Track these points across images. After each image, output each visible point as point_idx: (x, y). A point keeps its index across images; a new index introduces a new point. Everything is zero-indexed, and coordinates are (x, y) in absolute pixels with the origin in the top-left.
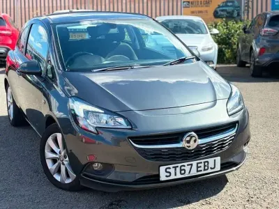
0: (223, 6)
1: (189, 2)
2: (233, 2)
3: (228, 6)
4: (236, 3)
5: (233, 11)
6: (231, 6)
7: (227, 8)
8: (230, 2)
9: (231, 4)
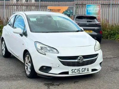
0: (65, 12)
1: (51, 9)
2: (70, 10)
3: (68, 12)
4: (71, 11)
5: (70, 15)
6: (69, 12)
7: (67, 13)
8: (69, 10)
9: (69, 11)
